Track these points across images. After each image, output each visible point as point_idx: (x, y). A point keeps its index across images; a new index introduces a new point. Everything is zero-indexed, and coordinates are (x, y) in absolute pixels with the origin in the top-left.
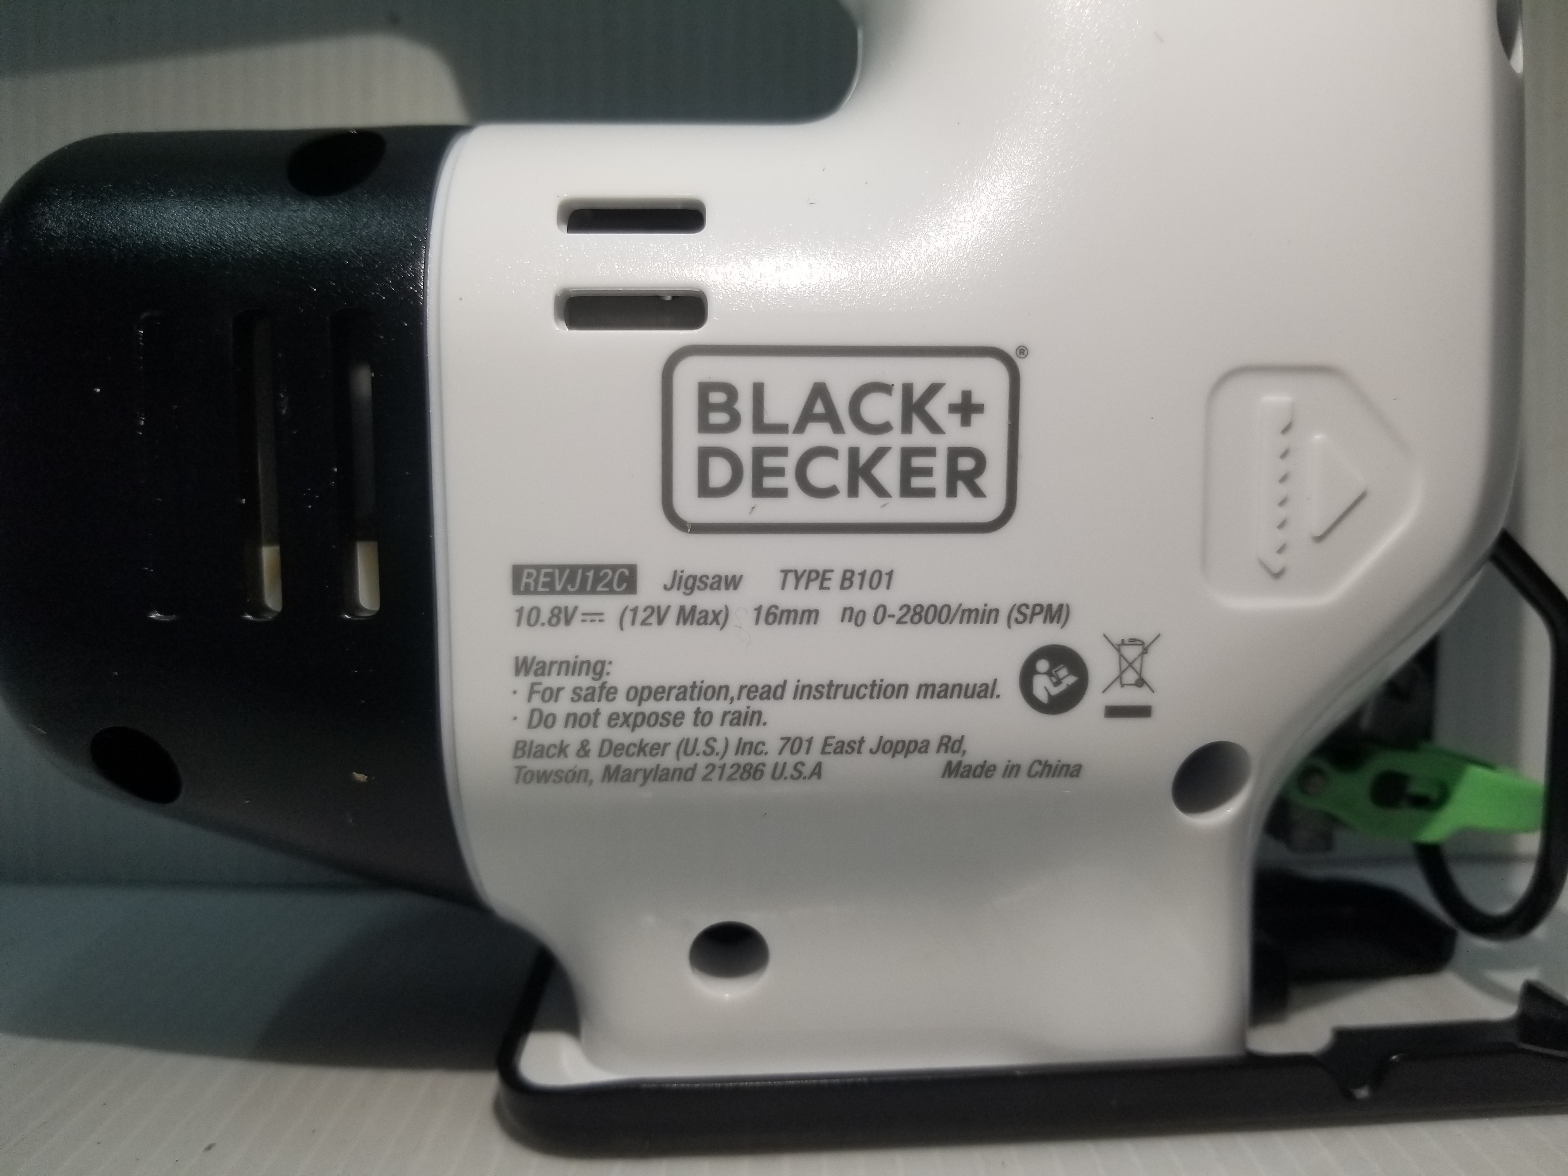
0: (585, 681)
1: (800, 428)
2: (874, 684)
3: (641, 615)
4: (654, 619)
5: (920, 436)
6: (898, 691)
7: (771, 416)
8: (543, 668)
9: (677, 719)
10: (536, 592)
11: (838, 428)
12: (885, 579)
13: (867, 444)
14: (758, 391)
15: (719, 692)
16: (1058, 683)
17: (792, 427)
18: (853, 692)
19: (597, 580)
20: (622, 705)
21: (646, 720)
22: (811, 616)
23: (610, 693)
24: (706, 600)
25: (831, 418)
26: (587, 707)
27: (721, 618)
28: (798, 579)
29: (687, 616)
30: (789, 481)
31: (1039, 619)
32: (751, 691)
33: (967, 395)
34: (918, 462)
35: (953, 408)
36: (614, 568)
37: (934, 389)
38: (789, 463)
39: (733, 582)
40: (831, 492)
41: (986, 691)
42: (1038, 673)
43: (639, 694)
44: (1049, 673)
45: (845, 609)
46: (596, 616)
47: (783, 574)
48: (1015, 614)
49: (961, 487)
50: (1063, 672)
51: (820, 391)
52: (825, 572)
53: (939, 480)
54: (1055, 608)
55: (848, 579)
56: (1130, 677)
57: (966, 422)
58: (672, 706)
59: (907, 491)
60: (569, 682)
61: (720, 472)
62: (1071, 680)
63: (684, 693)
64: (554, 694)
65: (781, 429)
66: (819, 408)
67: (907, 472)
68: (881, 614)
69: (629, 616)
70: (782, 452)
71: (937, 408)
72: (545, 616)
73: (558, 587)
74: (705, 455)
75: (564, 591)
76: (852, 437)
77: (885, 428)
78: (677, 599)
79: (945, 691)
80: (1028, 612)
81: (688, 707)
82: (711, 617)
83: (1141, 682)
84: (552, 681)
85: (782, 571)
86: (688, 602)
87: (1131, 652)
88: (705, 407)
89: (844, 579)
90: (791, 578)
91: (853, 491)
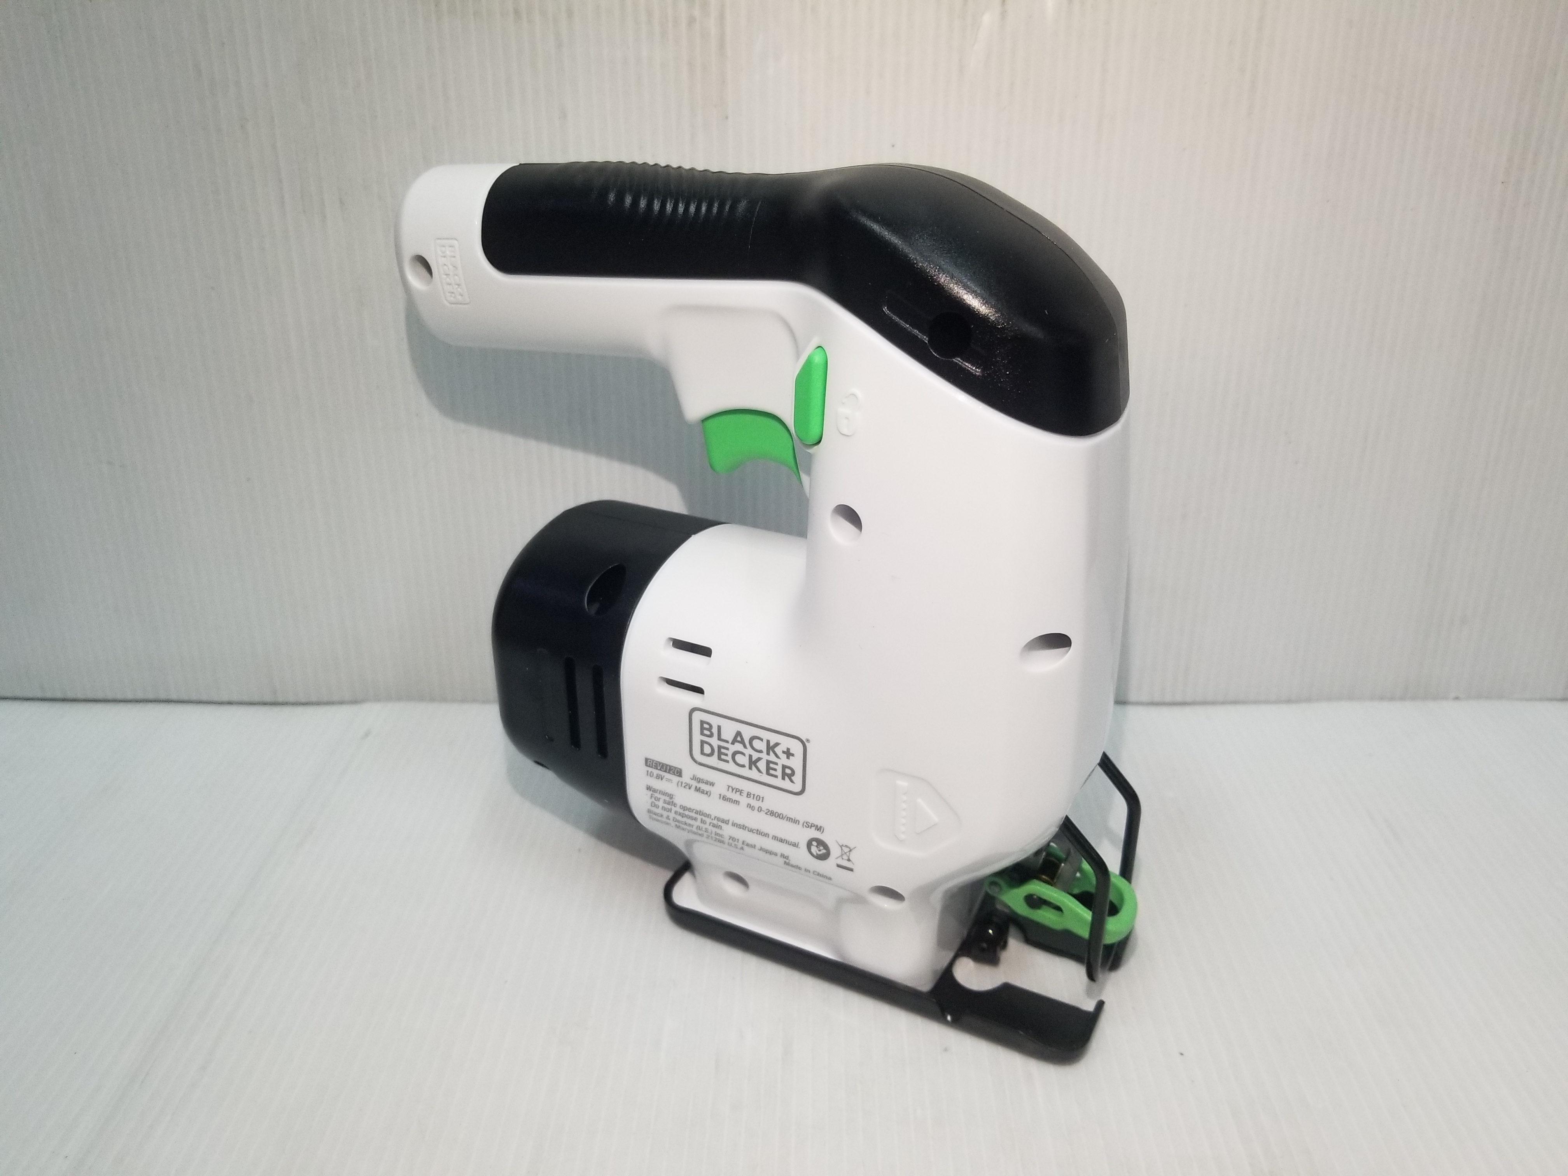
0: (667, 799)
1: (733, 743)
2: (758, 830)
3: (683, 785)
4: (687, 787)
5: (772, 757)
6: (766, 835)
7: (723, 737)
8: (655, 791)
9: (695, 819)
10: (652, 767)
11: (745, 747)
12: (761, 799)
13: (755, 755)
14: (719, 728)
15: (708, 816)
16: (820, 851)
17: (730, 742)
18: (751, 831)
19: (670, 770)
20: (678, 809)
21: (686, 816)
22: (737, 802)
23: (675, 805)
24: (703, 787)
25: (742, 742)
26: (669, 807)
27: (709, 794)
28: (733, 790)
29: (697, 790)
30: (729, 758)
31: (813, 828)
32: (718, 819)
33: (788, 749)
34: (772, 765)
35: (784, 752)
36: (675, 768)
37: (777, 744)
38: (730, 753)
39: (712, 784)
40: (743, 766)
41: (795, 845)
42: (813, 845)
43: (684, 808)
44: (817, 846)
45: (748, 804)
46: (669, 780)
47: (727, 787)
48: (805, 824)
49: (786, 777)
50: (821, 848)
51: (739, 734)
52: (741, 790)
53: (779, 773)
54: (819, 826)
55: (749, 795)
56: (845, 857)
57: (788, 758)
58: (693, 815)
59: (768, 774)
60: (663, 797)
61: (707, 749)
62: (824, 851)
63: (697, 812)
64: (658, 800)
65: (727, 742)
66: (739, 739)
67: (768, 768)
68: (760, 810)
69: (680, 784)
70: (727, 749)
71: (778, 750)
72: (655, 775)
73: (659, 768)
74: (703, 743)
75: (660, 770)
76: (749, 751)
77: (761, 752)
78: (694, 783)
79: (781, 841)
80: (810, 825)
81: (699, 817)
82: (705, 792)
83: (849, 860)
84: (657, 795)
85: (728, 786)
86: (699, 785)
87: (846, 850)
88: (702, 729)
89: (748, 794)
90: (730, 788)
91: (750, 768)
